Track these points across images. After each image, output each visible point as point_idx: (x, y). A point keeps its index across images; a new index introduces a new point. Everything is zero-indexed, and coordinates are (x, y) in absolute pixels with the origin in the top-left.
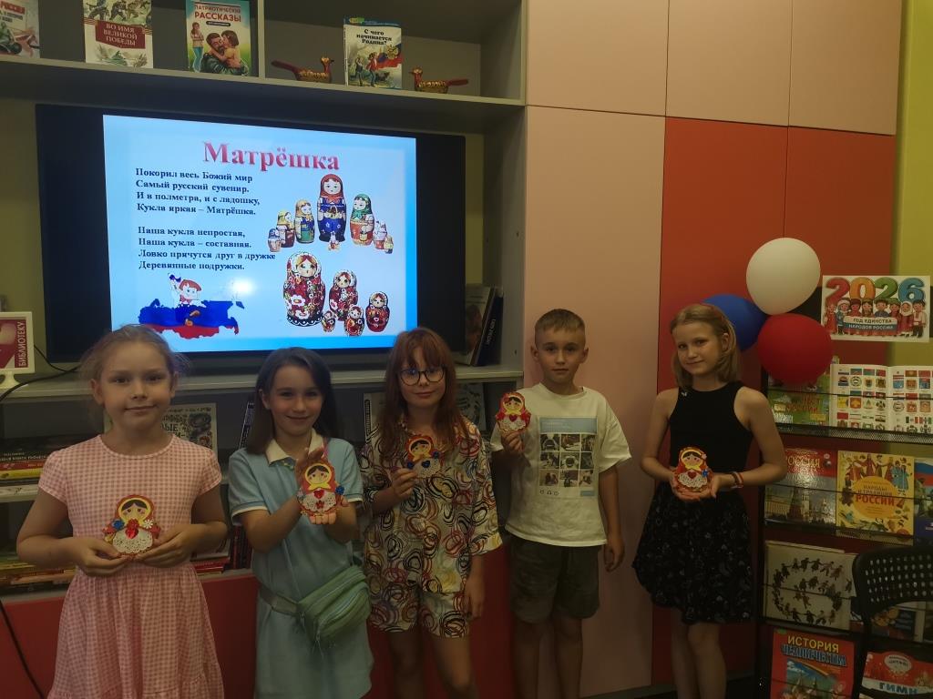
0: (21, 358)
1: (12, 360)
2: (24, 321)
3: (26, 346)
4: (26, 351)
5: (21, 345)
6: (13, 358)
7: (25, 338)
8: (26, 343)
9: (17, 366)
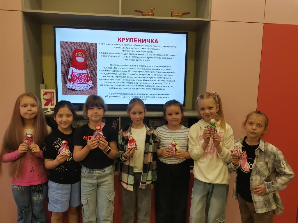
0: (53, 103)
1: (50, 104)
2: (53, 92)
3: (54, 100)
4: (54, 101)
5: (52, 99)
6: (50, 103)
7: (54, 97)
9: (51, 106)
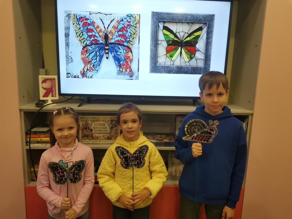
0: (54, 94)
1: (51, 94)
4: (55, 91)
7: (55, 86)
8: (55, 88)
